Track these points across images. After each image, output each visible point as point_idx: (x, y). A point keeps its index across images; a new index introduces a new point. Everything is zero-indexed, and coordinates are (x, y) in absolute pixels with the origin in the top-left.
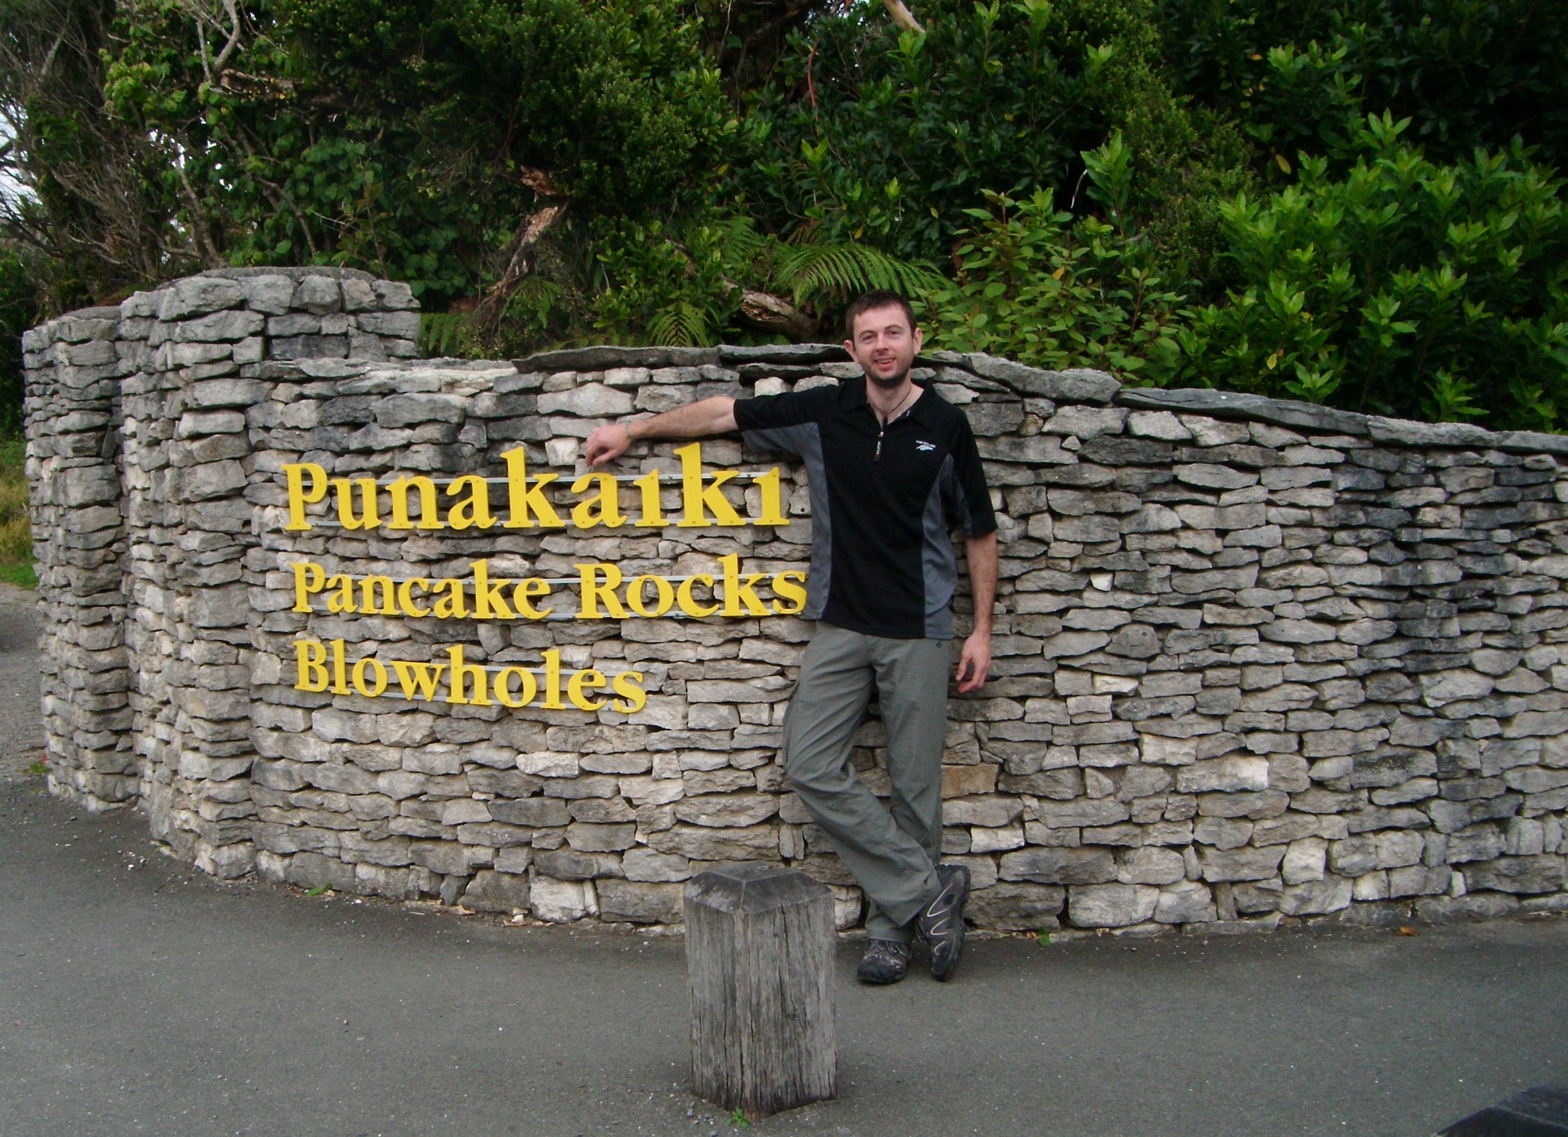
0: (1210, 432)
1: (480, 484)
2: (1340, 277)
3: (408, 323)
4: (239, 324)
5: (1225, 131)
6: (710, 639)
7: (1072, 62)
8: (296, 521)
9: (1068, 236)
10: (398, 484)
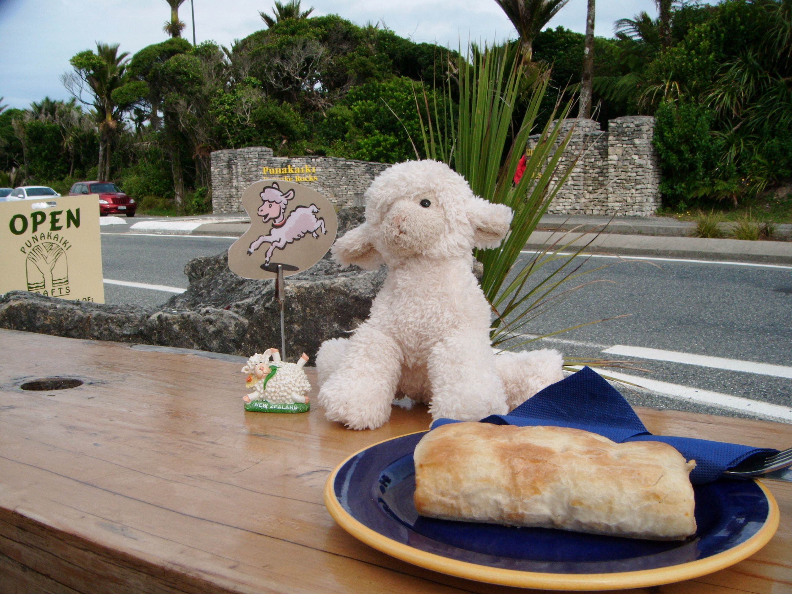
0: (354, 164)
1: (285, 169)
2: (370, 148)
3: (272, 153)
4: (256, 153)
5: (361, 131)
6: (308, 183)
7: (344, 124)
8: (265, 173)
9: (342, 144)
10: (277, 169)
